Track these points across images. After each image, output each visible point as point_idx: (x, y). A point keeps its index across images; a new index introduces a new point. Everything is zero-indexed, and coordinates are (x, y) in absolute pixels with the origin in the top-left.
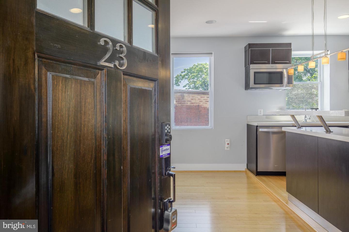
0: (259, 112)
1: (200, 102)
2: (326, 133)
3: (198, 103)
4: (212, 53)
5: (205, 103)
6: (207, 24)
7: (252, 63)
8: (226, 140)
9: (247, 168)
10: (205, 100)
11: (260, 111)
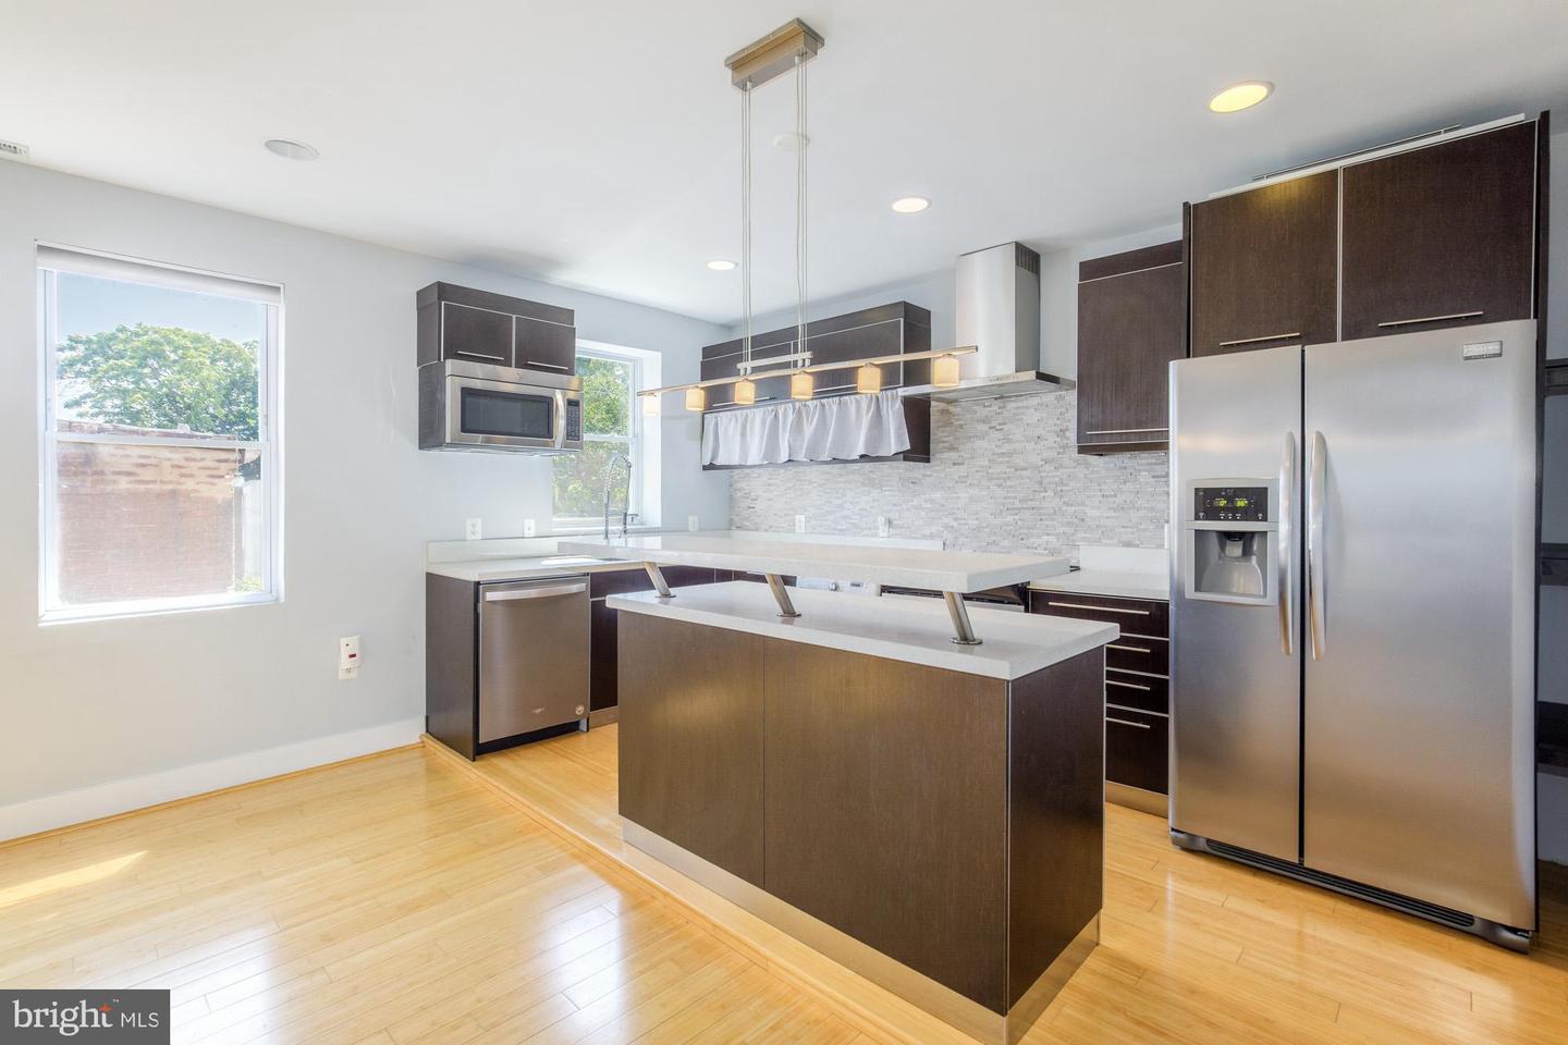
0: (469, 528)
1: (184, 479)
2: (783, 622)
3: (171, 482)
4: (279, 288)
5: (208, 483)
6: (267, 152)
7: (452, 353)
8: (344, 641)
9: (427, 731)
10: (209, 472)
11: (474, 526)
